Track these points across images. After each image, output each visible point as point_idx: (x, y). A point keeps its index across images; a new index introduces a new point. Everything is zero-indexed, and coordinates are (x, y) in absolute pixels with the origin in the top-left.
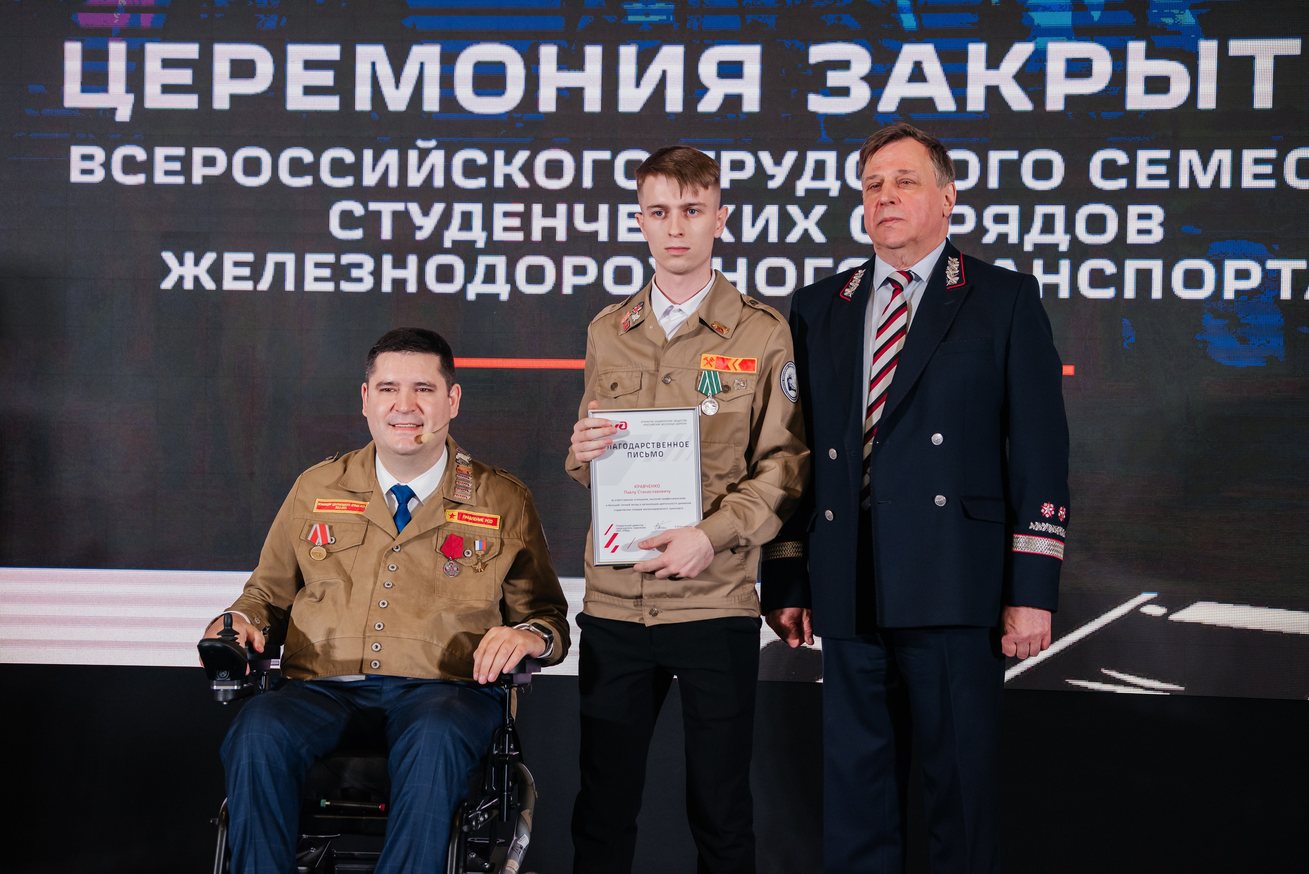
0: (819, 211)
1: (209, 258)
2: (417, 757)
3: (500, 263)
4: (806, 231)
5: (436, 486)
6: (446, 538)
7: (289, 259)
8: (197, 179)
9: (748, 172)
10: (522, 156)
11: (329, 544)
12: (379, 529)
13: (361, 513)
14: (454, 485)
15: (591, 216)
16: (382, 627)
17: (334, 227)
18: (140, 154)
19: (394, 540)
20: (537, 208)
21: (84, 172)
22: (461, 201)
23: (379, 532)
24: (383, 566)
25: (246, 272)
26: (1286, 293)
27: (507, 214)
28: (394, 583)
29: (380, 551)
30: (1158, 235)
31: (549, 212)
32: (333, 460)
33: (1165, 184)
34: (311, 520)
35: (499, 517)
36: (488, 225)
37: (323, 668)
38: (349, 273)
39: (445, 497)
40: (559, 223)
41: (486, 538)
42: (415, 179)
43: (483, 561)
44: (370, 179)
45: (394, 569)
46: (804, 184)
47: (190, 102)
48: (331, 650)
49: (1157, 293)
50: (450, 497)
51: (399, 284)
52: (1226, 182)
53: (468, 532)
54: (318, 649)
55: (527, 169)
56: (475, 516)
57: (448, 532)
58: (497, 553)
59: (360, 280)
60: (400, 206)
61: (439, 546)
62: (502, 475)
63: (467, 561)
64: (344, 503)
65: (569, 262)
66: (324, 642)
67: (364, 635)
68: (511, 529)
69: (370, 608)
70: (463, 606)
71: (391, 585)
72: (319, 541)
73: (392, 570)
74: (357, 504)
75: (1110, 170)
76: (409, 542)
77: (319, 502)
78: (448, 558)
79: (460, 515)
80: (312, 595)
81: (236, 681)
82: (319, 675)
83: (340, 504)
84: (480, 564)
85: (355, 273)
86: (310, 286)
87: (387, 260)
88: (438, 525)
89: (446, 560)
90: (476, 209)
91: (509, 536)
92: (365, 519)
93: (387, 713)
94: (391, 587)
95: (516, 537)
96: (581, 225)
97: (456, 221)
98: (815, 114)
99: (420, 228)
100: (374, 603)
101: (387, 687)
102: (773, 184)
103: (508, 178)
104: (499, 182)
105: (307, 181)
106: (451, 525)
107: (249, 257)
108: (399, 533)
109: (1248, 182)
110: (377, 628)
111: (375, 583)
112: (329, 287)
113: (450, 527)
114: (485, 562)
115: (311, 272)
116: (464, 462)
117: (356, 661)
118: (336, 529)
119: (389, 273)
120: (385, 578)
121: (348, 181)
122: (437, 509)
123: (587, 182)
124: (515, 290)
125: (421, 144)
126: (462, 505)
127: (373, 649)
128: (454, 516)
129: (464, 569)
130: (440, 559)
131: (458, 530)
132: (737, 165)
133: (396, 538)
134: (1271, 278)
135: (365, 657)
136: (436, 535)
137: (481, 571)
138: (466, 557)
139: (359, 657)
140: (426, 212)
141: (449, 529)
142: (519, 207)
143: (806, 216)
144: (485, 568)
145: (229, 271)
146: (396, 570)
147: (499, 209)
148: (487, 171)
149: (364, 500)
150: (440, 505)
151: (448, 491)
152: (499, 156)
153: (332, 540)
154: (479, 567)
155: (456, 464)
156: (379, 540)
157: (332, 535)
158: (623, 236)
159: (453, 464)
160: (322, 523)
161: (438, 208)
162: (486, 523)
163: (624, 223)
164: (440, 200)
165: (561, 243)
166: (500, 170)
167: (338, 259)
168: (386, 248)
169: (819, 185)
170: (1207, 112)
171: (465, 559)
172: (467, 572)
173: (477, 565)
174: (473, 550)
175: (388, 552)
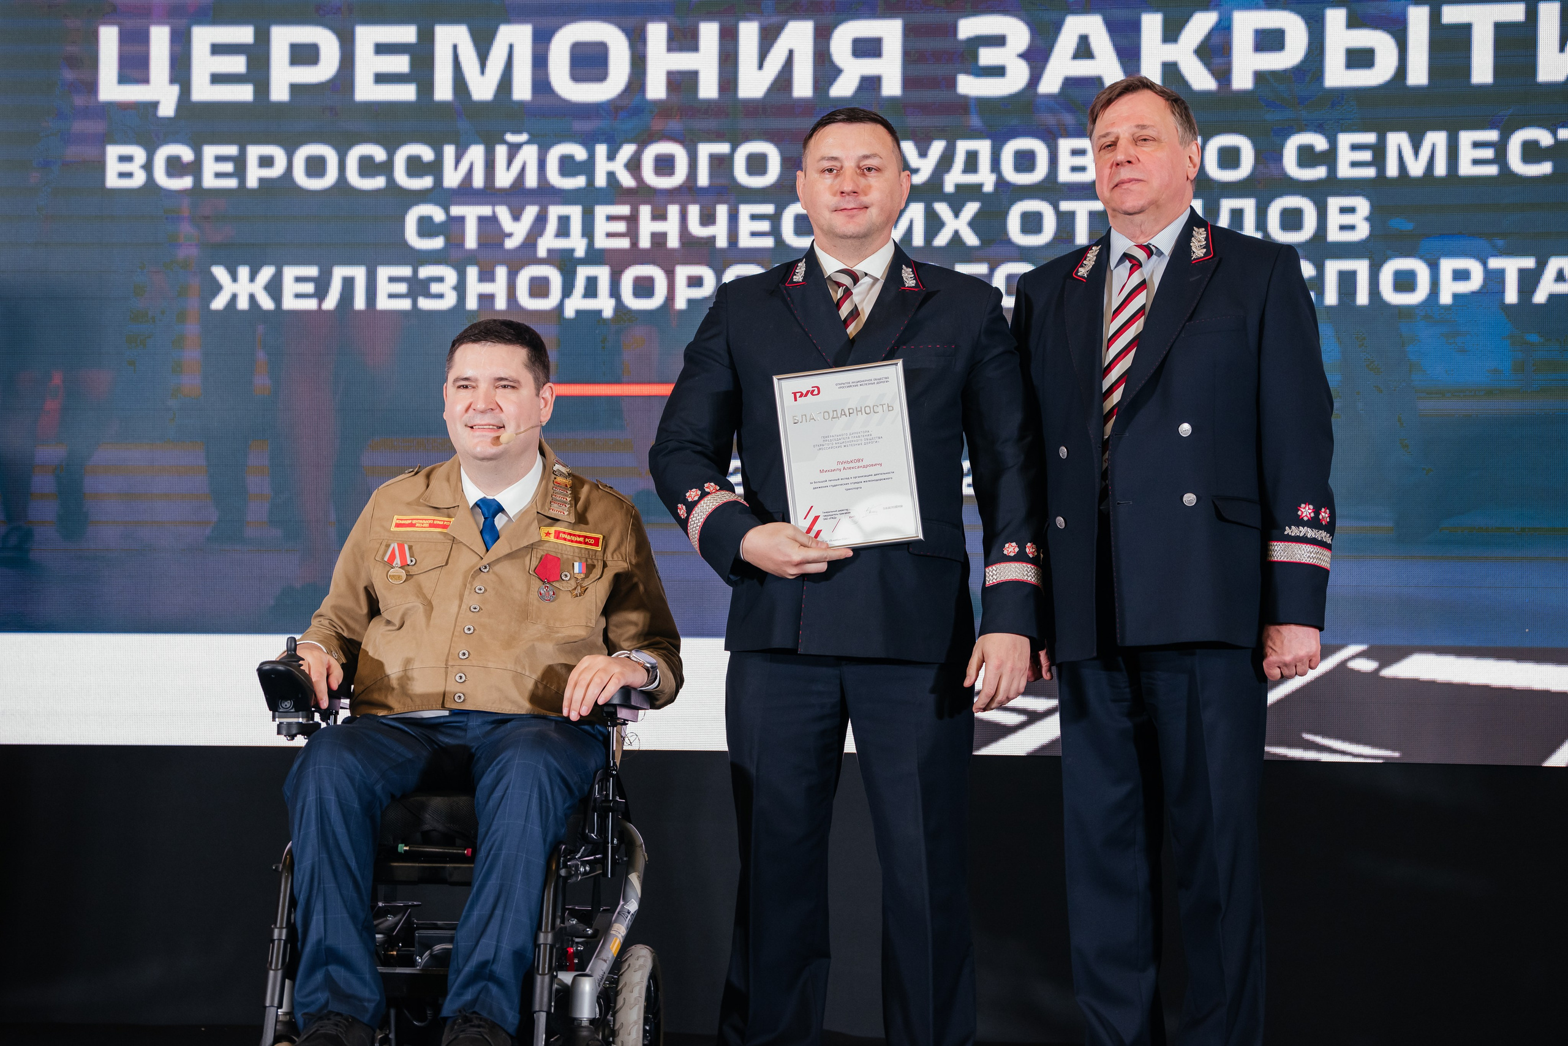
0: (971, 209)
1: (267, 273)
2: (508, 791)
3: (603, 273)
4: (956, 233)
5: (530, 500)
6: (541, 558)
7: (359, 273)
8: (252, 182)
10: (627, 151)
11: (408, 565)
12: (464, 548)
13: (445, 531)
14: (550, 498)
15: (708, 219)
16: (467, 656)
17: (411, 235)
18: (186, 154)
19: (482, 559)
20: (645, 211)
21: (122, 175)
22: (557, 202)
23: (465, 549)
24: (469, 587)
25: (310, 288)
26: (1511, 296)
27: (610, 218)
28: (482, 607)
29: (466, 571)
30: (1363, 231)
31: (659, 215)
32: (413, 473)
33: (1370, 172)
34: (388, 540)
35: (601, 537)
36: (588, 231)
37: (399, 702)
38: (428, 288)
39: (539, 511)
40: (671, 227)
41: (587, 561)
42: (504, 179)
44: (452, 179)
45: (481, 592)
46: (954, 179)
47: (244, 93)
48: (409, 682)
49: (1362, 298)
50: (545, 511)
51: (486, 299)
52: (1440, 169)
53: (566, 552)
54: (394, 683)
55: (634, 166)
56: (575, 535)
57: (544, 551)
58: (598, 577)
59: (441, 296)
60: (486, 211)
61: (533, 568)
62: (606, 490)
63: (565, 584)
64: (425, 520)
65: (682, 273)
66: (402, 674)
67: (446, 665)
68: (615, 551)
69: (453, 634)
70: (559, 635)
71: (479, 609)
72: (398, 561)
73: (479, 592)
74: (440, 521)
75: (1307, 156)
76: (498, 561)
77: (397, 519)
78: (542, 580)
79: (557, 533)
80: (388, 622)
81: (300, 713)
82: (395, 710)
83: (421, 521)
84: (579, 587)
85: (435, 288)
86: (383, 303)
87: (472, 272)
88: (531, 543)
89: (541, 583)
90: (575, 212)
91: (613, 558)
92: (450, 538)
93: (473, 750)
94: (478, 611)
95: (621, 559)
96: (696, 229)
97: (552, 225)
98: (965, 98)
99: (510, 235)
100: (458, 629)
101: (474, 723)
103: (611, 176)
104: (601, 181)
105: (379, 182)
106: (547, 544)
107: (313, 271)
108: (487, 550)
109: (1466, 169)
110: (461, 656)
111: (460, 607)
112: (405, 304)
113: (546, 547)
114: (584, 586)
115: (383, 287)
116: (561, 474)
117: (438, 694)
118: (416, 549)
119: (475, 287)
120: (472, 600)
121: (427, 182)
122: (529, 524)
123: (703, 179)
124: (620, 307)
125: (510, 138)
126: (559, 522)
127: (457, 680)
128: (550, 534)
129: (561, 593)
130: (534, 582)
131: (554, 550)
133: (484, 556)
134: (1495, 279)
135: (447, 689)
136: (529, 555)
137: (580, 596)
138: (563, 580)
139: (441, 689)
140: (516, 217)
142: (625, 210)
143: (957, 215)
144: (585, 591)
145: (289, 287)
146: (483, 593)
147: (601, 212)
148: (587, 168)
149: (449, 516)
150: (535, 520)
151: (543, 505)
152: (601, 150)
153: (412, 561)
154: (578, 591)
155: (553, 476)
156: (465, 561)
157: (412, 556)
158: (745, 241)
159: (549, 475)
160: (401, 542)
161: (530, 212)
162: (586, 543)
163: (746, 226)
164: (533, 203)
165: (673, 250)
166: (602, 167)
167: (415, 272)
168: (471, 258)
169: (971, 179)
170: (1417, 89)
171: (563, 582)
172: (565, 597)
173: (575, 588)
174: (572, 572)
175: (474, 572)
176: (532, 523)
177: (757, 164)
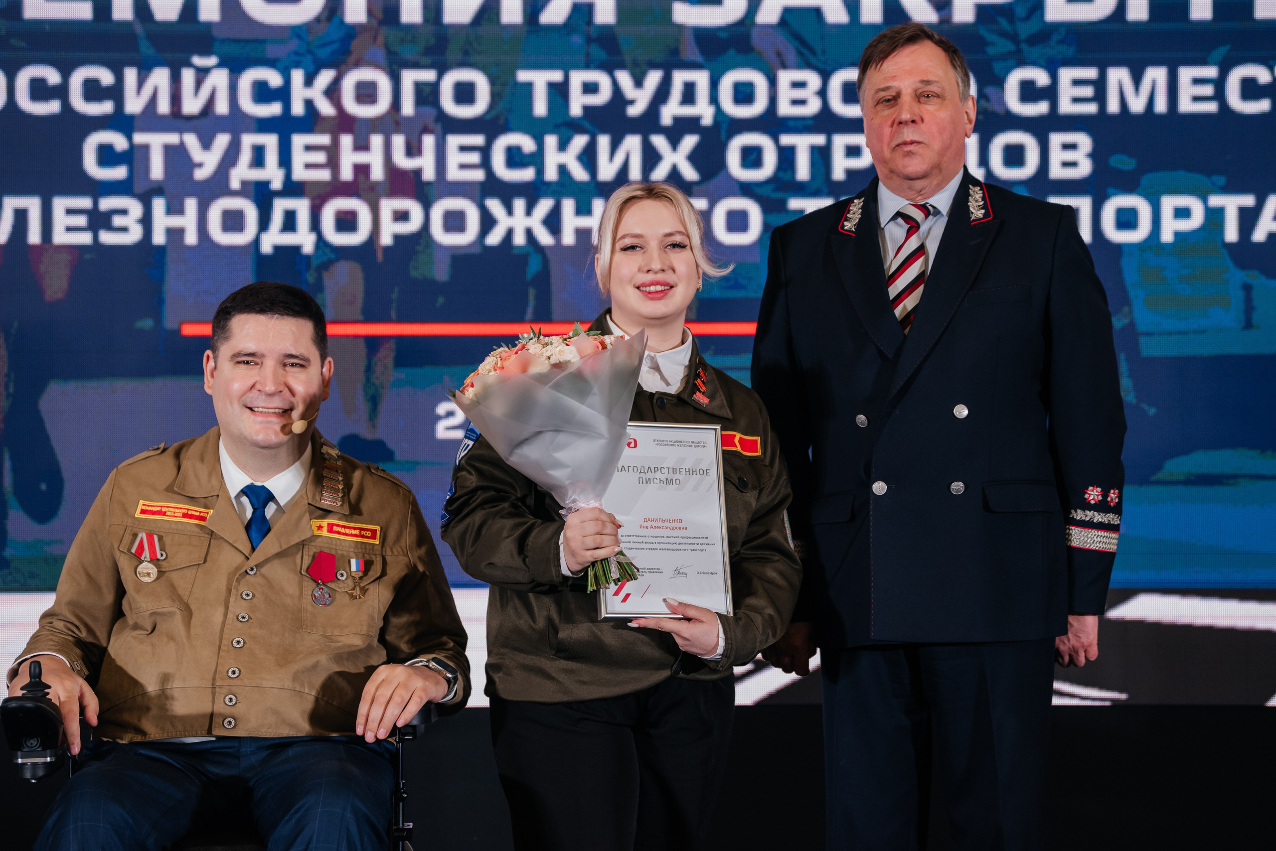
0: (690, 142)
3: (302, 207)
4: (674, 167)
6: (314, 556)
7: (33, 205)
9: (603, 97)
10: (325, 77)
11: (158, 560)
12: (225, 544)
13: (202, 523)
15: (413, 150)
16: (237, 674)
17: (90, 164)
19: (248, 559)
20: (346, 141)
22: (249, 131)
23: (227, 548)
24: (235, 593)
26: (1231, 234)
27: (309, 148)
28: (251, 616)
29: (229, 574)
30: (1085, 168)
31: (362, 146)
32: (158, 451)
33: (1091, 108)
34: (133, 527)
35: (378, 528)
36: (285, 161)
38: (111, 221)
39: (309, 503)
40: (375, 159)
41: (364, 556)
42: (191, 105)
43: (362, 585)
44: (134, 105)
45: (249, 598)
46: (671, 111)
50: (316, 502)
51: (175, 234)
52: (1161, 106)
53: (341, 548)
55: (333, 92)
56: (348, 527)
57: (316, 548)
58: (378, 575)
59: (124, 229)
60: (173, 138)
61: (305, 567)
62: (379, 474)
63: (341, 585)
64: (178, 509)
65: (388, 206)
67: (213, 684)
68: (394, 544)
69: (220, 648)
70: (339, 645)
71: (247, 618)
73: (247, 598)
75: (1029, 92)
76: (267, 560)
77: (143, 505)
78: (316, 582)
79: (330, 526)
83: (172, 510)
84: (358, 589)
85: (117, 221)
86: (60, 237)
87: (159, 205)
88: (303, 538)
89: (314, 585)
90: (271, 141)
91: (392, 552)
92: (207, 532)
94: (247, 621)
95: (401, 553)
96: (402, 161)
97: (245, 156)
98: (681, 27)
99: (200, 165)
100: (225, 642)
102: (633, 111)
103: (309, 104)
104: (298, 109)
105: (53, 107)
106: (319, 540)
108: (253, 549)
109: (1186, 105)
110: (231, 675)
111: (225, 615)
112: (85, 238)
113: (318, 542)
114: (364, 586)
115: (60, 220)
116: (331, 457)
118: (166, 541)
119: (162, 221)
120: (238, 608)
121: (106, 107)
122: (300, 518)
123: (408, 108)
124: (321, 241)
125: (198, 61)
126: (331, 515)
127: (226, 702)
128: (322, 527)
129: (337, 596)
130: (307, 583)
131: (327, 546)
132: (590, 88)
133: (250, 556)
134: (1215, 217)
136: (300, 554)
137: (360, 598)
138: (339, 580)
140: (206, 145)
141: (317, 544)
142: (324, 139)
143: (674, 148)
144: (365, 593)
146: (251, 599)
147: (299, 141)
148: (283, 94)
149: (207, 507)
150: (305, 512)
151: (313, 496)
152: (298, 76)
153: (162, 555)
154: (357, 592)
156: (227, 559)
157: (162, 548)
158: (454, 174)
161: (222, 140)
162: (363, 536)
163: (454, 159)
164: (224, 131)
165: (377, 183)
166: (299, 94)
167: (96, 204)
168: (158, 190)
169: (688, 111)
170: (1137, 24)
171: (339, 582)
172: (342, 599)
173: (354, 589)
174: (348, 570)
175: (240, 575)
176: (303, 516)
177: (465, 93)
